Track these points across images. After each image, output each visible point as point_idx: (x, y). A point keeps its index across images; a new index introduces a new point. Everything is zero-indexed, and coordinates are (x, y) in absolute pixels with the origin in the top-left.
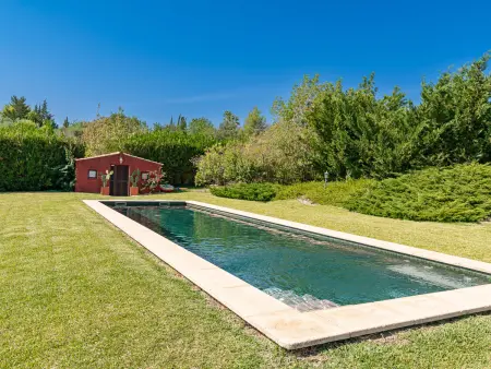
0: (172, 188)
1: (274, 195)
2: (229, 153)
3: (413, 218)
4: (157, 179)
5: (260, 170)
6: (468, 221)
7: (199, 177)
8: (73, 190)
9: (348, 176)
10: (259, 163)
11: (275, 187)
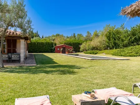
0: (75, 52)
1: (97, 53)
2: (88, 44)
3: (124, 56)
4: (72, 50)
5: (94, 48)
6: (135, 56)
7: (81, 49)
8: (55, 52)
9: (114, 48)
10: (94, 46)
11: (98, 51)
